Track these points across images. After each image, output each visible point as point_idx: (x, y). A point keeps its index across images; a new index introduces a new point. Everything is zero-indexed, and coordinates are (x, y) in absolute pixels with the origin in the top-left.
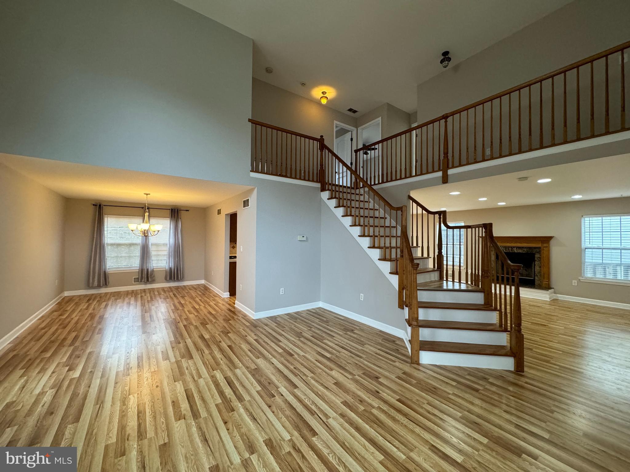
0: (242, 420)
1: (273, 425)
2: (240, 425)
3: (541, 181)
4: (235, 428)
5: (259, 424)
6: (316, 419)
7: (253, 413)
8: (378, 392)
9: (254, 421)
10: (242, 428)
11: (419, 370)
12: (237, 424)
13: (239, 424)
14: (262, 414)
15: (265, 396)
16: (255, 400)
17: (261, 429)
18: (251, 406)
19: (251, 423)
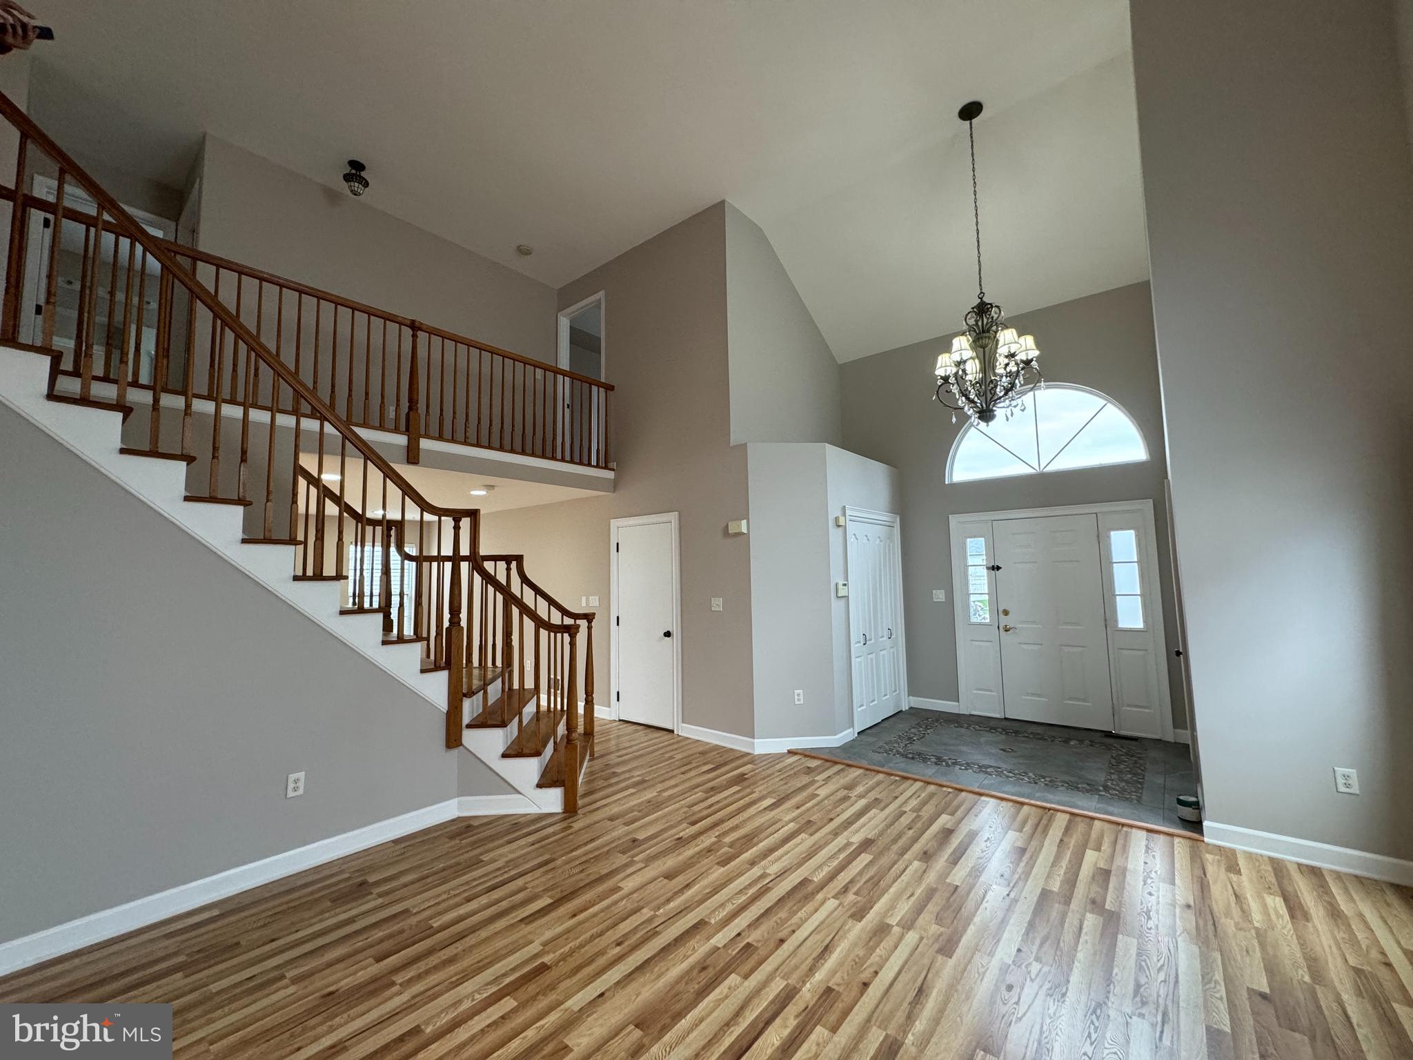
0: (841, 964)
1: (822, 923)
2: (854, 961)
3: (474, 493)
4: (865, 966)
5: (834, 937)
6: (776, 885)
7: (814, 955)
8: (679, 839)
9: (833, 947)
10: (857, 956)
11: (598, 809)
12: (854, 967)
13: (854, 963)
14: (808, 943)
15: (756, 958)
16: (777, 969)
17: (841, 933)
18: (796, 967)
19: (839, 949)
